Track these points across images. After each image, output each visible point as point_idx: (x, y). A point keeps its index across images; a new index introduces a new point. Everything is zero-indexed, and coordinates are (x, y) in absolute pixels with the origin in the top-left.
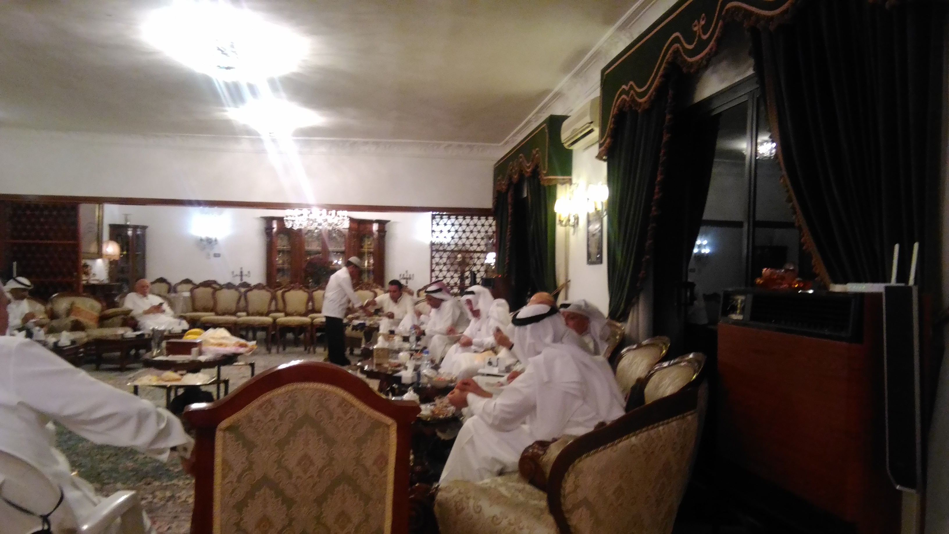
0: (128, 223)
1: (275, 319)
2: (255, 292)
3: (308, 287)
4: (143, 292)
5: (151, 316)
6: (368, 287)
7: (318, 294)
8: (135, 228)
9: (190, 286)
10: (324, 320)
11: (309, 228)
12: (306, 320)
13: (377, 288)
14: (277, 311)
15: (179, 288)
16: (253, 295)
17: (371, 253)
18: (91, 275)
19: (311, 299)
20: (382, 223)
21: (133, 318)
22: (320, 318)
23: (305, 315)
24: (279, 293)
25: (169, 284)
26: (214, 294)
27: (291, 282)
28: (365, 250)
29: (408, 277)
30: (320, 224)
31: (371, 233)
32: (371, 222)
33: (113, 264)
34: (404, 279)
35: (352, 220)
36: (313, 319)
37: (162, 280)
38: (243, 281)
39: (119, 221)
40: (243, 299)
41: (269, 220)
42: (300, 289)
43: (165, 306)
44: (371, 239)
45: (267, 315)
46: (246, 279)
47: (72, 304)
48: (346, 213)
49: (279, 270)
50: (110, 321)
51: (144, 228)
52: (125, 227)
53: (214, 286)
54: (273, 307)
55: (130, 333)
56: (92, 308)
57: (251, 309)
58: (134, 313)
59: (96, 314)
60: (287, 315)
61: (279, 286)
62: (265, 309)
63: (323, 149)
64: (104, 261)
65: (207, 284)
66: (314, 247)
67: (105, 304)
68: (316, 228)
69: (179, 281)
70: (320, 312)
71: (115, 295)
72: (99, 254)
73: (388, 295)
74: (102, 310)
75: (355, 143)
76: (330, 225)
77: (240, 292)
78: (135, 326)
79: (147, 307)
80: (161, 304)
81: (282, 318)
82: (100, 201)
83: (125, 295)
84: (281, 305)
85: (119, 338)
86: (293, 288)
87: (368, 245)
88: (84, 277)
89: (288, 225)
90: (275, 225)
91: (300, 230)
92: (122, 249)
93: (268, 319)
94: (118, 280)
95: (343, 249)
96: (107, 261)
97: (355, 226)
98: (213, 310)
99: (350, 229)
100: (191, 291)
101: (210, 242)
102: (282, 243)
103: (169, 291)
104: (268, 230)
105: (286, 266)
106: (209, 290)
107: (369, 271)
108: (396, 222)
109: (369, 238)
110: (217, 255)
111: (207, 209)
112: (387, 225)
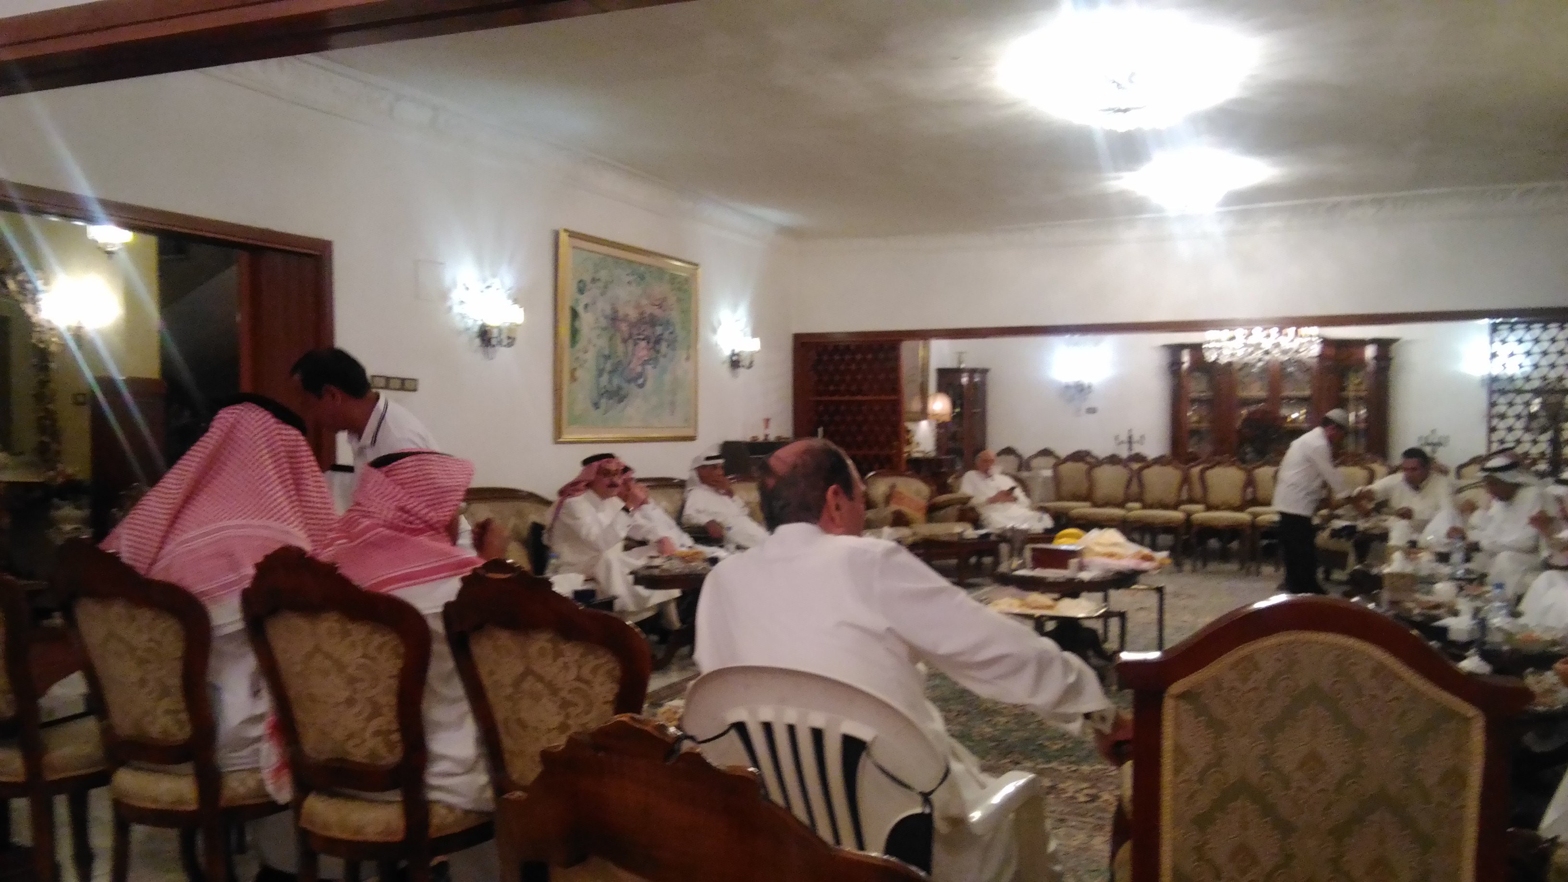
0: (962, 366)
1: (1189, 515)
2: (1156, 469)
3: (1243, 461)
4: (985, 470)
5: (998, 506)
6: (1355, 460)
7: (1264, 473)
8: (972, 372)
9: (1051, 461)
10: (1276, 518)
11: (1246, 360)
12: (1244, 516)
13: (1374, 462)
14: (1191, 501)
15: (1035, 463)
16: (1152, 475)
17: (1361, 398)
18: (913, 445)
19: (1250, 482)
20: (1384, 345)
21: (973, 509)
22: (1269, 515)
23: (1240, 508)
24: (1196, 471)
25: (1019, 456)
26: (1089, 472)
27: (1215, 453)
28: (1351, 393)
29: (1435, 441)
30: (1267, 353)
31: (1361, 363)
32: (1362, 343)
33: (941, 426)
34: (1429, 444)
35: (1327, 343)
36: (1255, 515)
37: (1008, 451)
38: (1133, 452)
39: (950, 363)
40: (1135, 482)
41: (1176, 350)
42: (1233, 464)
43: (1018, 492)
44: (1361, 374)
45: (1175, 507)
46: (1137, 449)
47: (893, 487)
48: (1315, 330)
49: (1194, 432)
50: (942, 512)
51: (984, 372)
52: (956, 372)
53: (1089, 459)
54: (1185, 496)
55: (971, 533)
56: (918, 493)
57: (1149, 497)
58: (974, 502)
59: (923, 503)
60: (1209, 508)
61: (1193, 459)
62: (1171, 498)
63: (1275, 223)
64: (930, 424)
65: (1079, 456)
66: (1256, 391)
67: (934, 488)
68: (1260, 360)
69: (1034, 452)
70: (1267, 503)
71: (948, 475)
72: (924, 414)
73: (1399, 477)
74: (931, 497)
75: (1336, 205)
76: (1285, 352)
77: (1131, 469)
78: (976, 521)
79: (992, 493)
80: (1012, 489)
81: (1200, 514)
82: (925, 335)
83: (961, 476)
84: (1198, 491)
85: (956, 539)
86: (1218, 464)
87: (1356, 385)
88: (906, 449)
89: (1211, 357)
90: (1186, 358)
91: (1230, 364)
92: (954, 405)
93: (1177, 515)
94: (948, 452)
95: (1307, 393)
96: (934, 424)
97: (1331, 352)
98: (1088, 497)
99: (1321, 357)
100: (1055, 467)
101: (1081, 390)
102: (1198, 387)
103: (1020, 468)
104: (1174, 365)
105: (1204, 425)
106: (1081, 467)
107: (1356, 432)
108: (1409, 342)
109: (1357, 371)
110: (1092, 411)
111: (1077, 337)
112: (1394, 347)
